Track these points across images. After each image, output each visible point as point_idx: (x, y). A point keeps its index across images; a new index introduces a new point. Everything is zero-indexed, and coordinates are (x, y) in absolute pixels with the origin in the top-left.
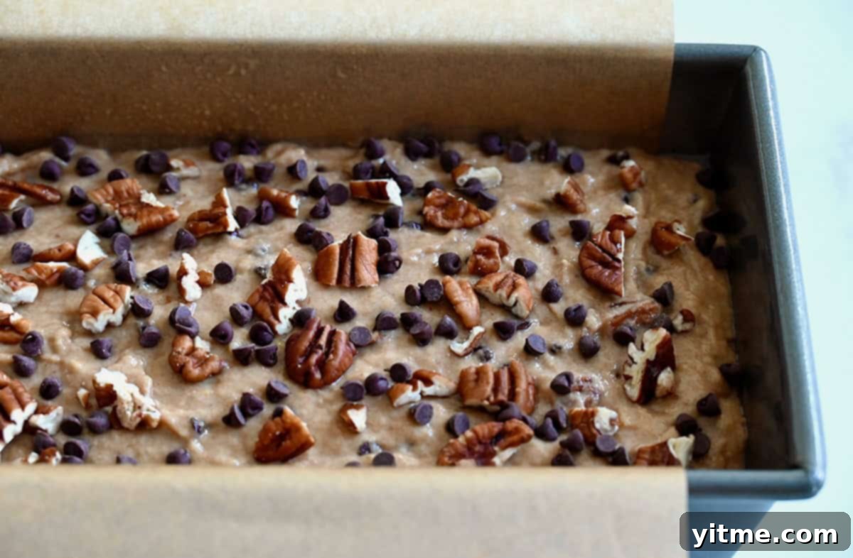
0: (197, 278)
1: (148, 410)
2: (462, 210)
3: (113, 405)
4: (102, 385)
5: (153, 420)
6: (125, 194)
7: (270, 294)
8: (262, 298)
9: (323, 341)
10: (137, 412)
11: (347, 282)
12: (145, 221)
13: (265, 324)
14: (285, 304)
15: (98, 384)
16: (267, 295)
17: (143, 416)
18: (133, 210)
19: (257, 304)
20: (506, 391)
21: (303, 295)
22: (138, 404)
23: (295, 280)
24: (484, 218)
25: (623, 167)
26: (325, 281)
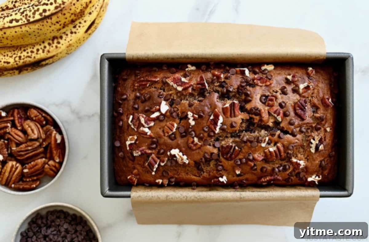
1: (185, 160)
2: (265, 81)
4: (173, 154)
6: (177, 79)
10: (182, 161)
11: (233, 115)
12: (184, 86)
14: (218, 126)
16: (212, 122)
17: (184, 162)
18: (180, 84)
21: (222, 121)
24: (271, 83)
25: (308, 70)
26: (227, 116)
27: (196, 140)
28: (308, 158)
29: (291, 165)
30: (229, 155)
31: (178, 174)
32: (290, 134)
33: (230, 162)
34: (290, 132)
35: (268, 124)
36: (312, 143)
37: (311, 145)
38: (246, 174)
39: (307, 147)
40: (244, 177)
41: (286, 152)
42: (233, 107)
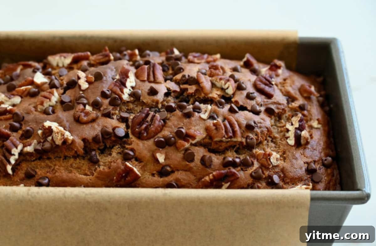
0: (86, 79)
1: (67, 136)
3: (52, 136)
4: (47, 127)
5: (69, 139)
7: (119, 84)
8: (115, 85)
9: (149, 118)
10: (63, 137)
11: (152, 78)
13: (117, 96)
14: (126, 87)
15: (45, 127)
16: (118, 84)
17: (65, 138)
19: (113, 88)
20: (231, 131)
21: (134, 84)
22: (63, 134)
23: (130, 77)
26: (142, 79)
27: (88, 108)
28: (285, 156)
29: (254, 159)
30: (144, 126)
31: (54, 172)
32: (250, 111)
33: (145, 142)
34: (249, 108)
35: (210, 95)
36: (288, 131)
37: (287, 135)
38: (176, 172)
39: (281, 140)
40: (172, 177)
41: (245, 136)
42: (152, 69)
